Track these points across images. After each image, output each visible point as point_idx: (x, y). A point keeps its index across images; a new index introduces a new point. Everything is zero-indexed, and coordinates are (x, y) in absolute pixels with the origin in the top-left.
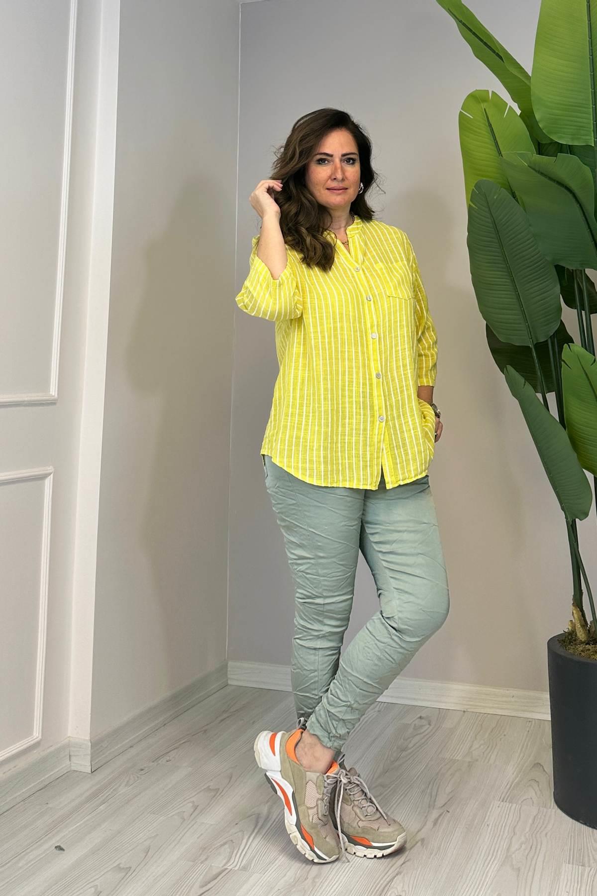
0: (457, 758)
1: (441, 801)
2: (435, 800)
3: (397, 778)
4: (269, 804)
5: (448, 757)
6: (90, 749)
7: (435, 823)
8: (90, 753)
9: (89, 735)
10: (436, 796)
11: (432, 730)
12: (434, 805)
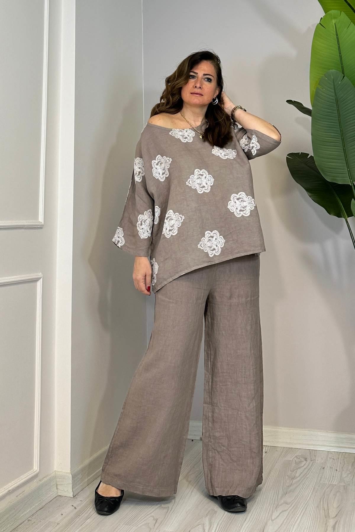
0: (334, 484)
1: (333, 513)
2: (328, 512)
3: (295, 498)
4: (208, 516)
5: (328, 483)
6: (71, 480)
7: (334, 527)
8: (71, 482)
9: (70, 470)
10: (328, 509)
11: (309, 465)
12: (329, 517)
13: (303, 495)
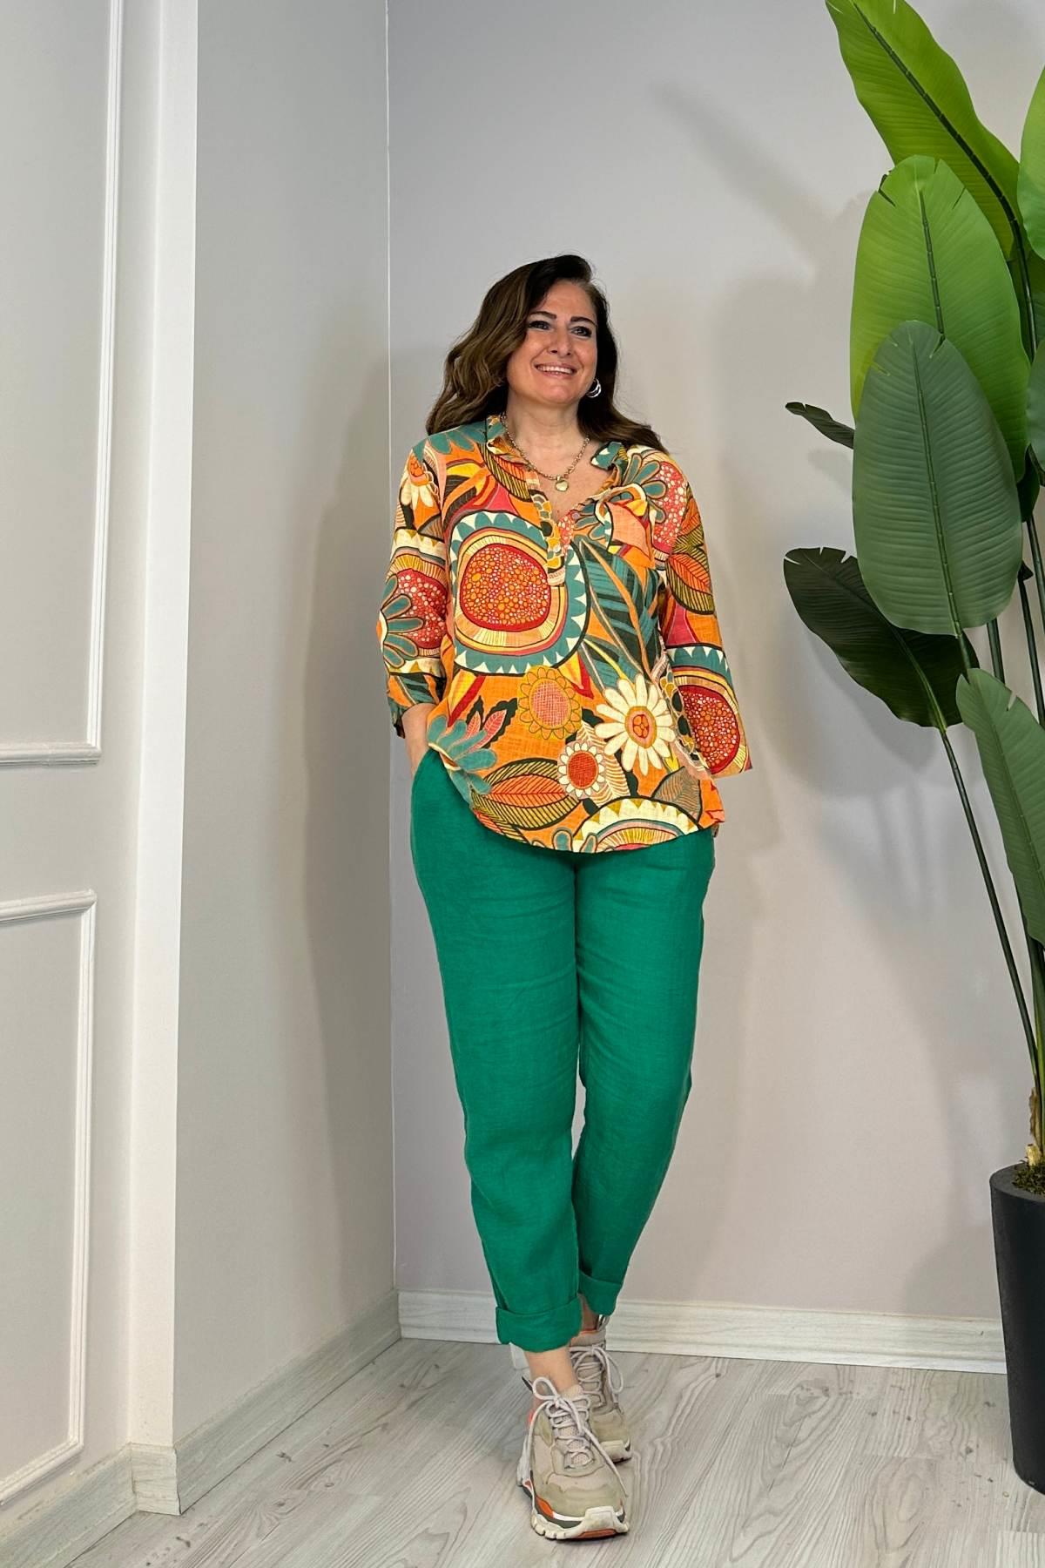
0: (900, 1456)
1: (896, 1536)
2: (885, 1534)
3: (796, 1496)
5: (884, 1455)
6: (175, 1468)
8: (175, 1475)
9: (171, 1438)
10: (885, 1527)
13: (816, 1490)
